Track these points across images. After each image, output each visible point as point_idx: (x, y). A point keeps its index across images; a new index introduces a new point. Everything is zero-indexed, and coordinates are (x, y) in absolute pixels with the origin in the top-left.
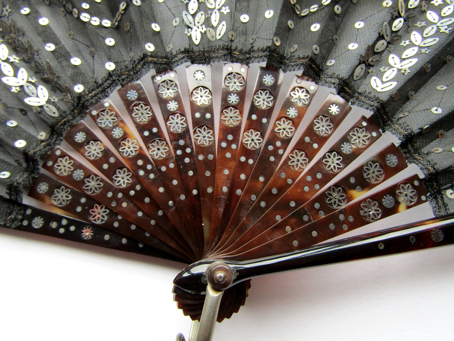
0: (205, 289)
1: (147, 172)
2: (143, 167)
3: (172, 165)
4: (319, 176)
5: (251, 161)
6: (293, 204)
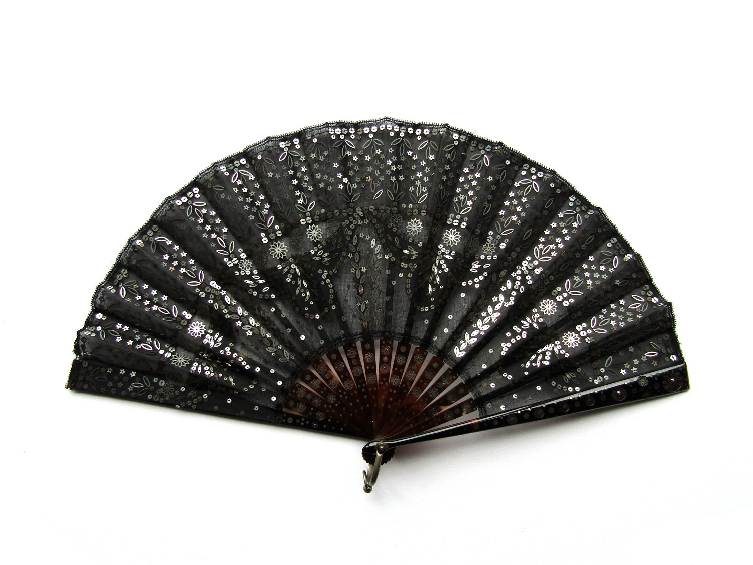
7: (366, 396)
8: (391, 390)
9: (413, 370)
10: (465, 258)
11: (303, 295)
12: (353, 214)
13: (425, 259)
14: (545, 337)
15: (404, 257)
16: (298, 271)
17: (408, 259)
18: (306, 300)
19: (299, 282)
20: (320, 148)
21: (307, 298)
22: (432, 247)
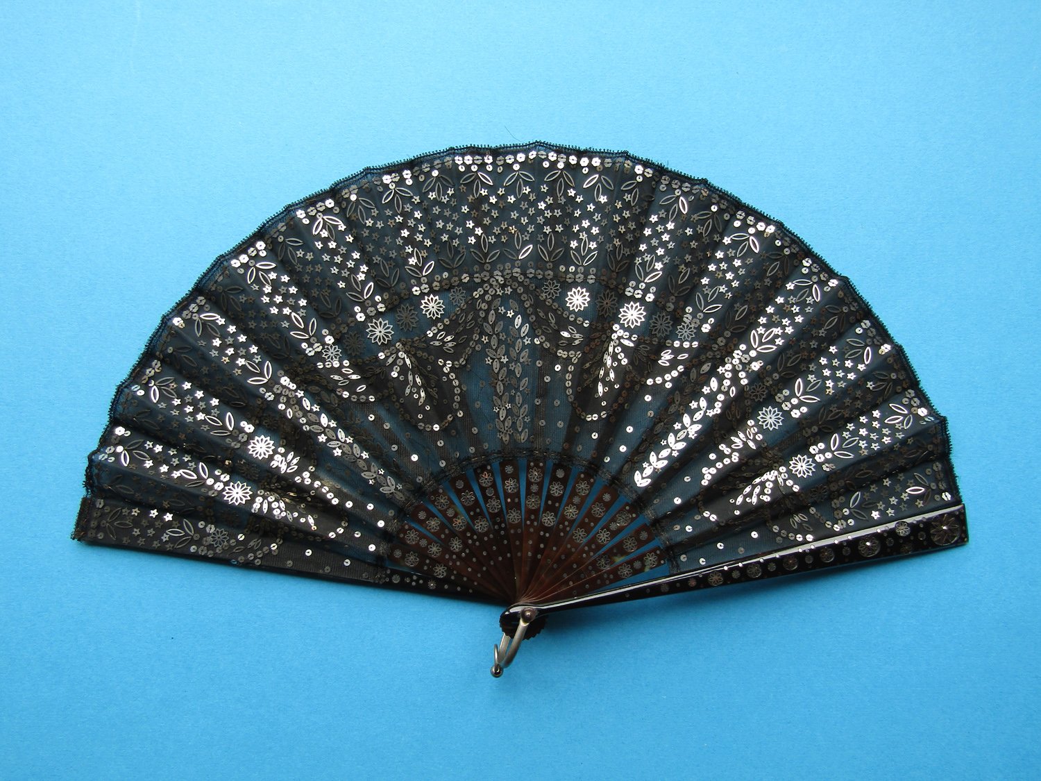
0: (519, 621)
1: (474, 541)
2: (471, 538)
3: (491, 536)
4: (593, 547)
5: (547, 535)
6: (575, 566)
7: (506, 542)
8: (542, 533)
9: (575, 505)
10: (651, 344)
11: (416, 396)
12: (489, 279)
13: (593, 345)
14: (765, 460)
15: (562, 341)
16: (408, 362)
17: (569, 345)
18: (420, 404)
19: (410, 378)
20: (442, 184)
21: (422, 400)
22: (603, 328)
